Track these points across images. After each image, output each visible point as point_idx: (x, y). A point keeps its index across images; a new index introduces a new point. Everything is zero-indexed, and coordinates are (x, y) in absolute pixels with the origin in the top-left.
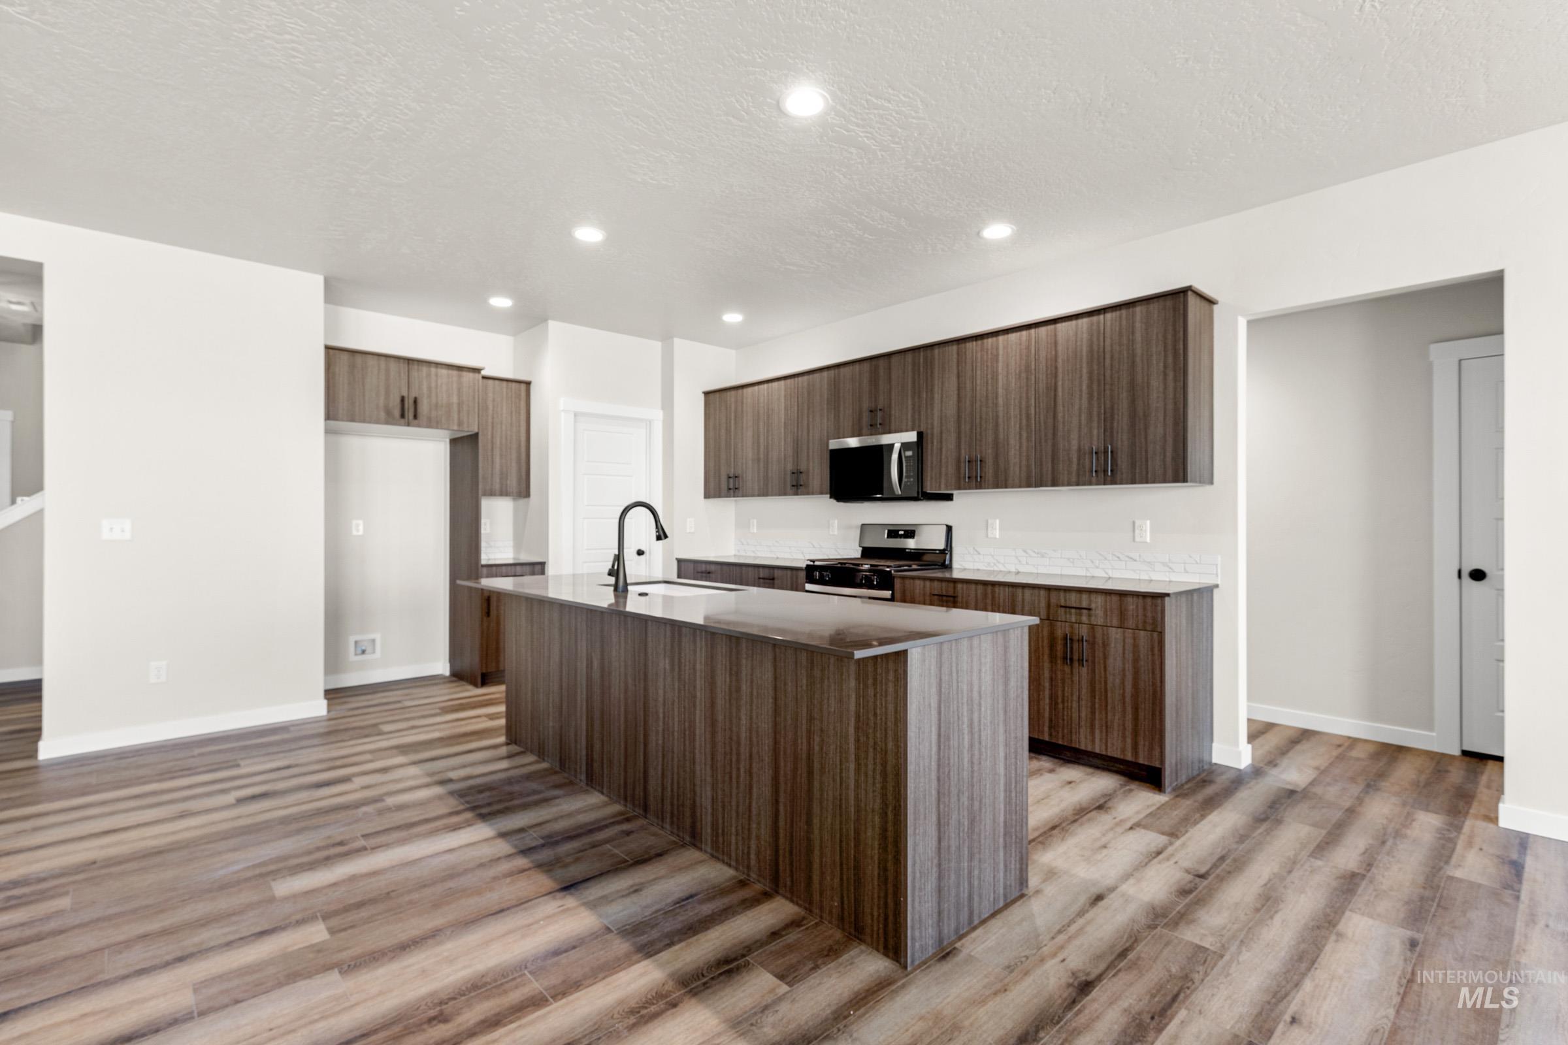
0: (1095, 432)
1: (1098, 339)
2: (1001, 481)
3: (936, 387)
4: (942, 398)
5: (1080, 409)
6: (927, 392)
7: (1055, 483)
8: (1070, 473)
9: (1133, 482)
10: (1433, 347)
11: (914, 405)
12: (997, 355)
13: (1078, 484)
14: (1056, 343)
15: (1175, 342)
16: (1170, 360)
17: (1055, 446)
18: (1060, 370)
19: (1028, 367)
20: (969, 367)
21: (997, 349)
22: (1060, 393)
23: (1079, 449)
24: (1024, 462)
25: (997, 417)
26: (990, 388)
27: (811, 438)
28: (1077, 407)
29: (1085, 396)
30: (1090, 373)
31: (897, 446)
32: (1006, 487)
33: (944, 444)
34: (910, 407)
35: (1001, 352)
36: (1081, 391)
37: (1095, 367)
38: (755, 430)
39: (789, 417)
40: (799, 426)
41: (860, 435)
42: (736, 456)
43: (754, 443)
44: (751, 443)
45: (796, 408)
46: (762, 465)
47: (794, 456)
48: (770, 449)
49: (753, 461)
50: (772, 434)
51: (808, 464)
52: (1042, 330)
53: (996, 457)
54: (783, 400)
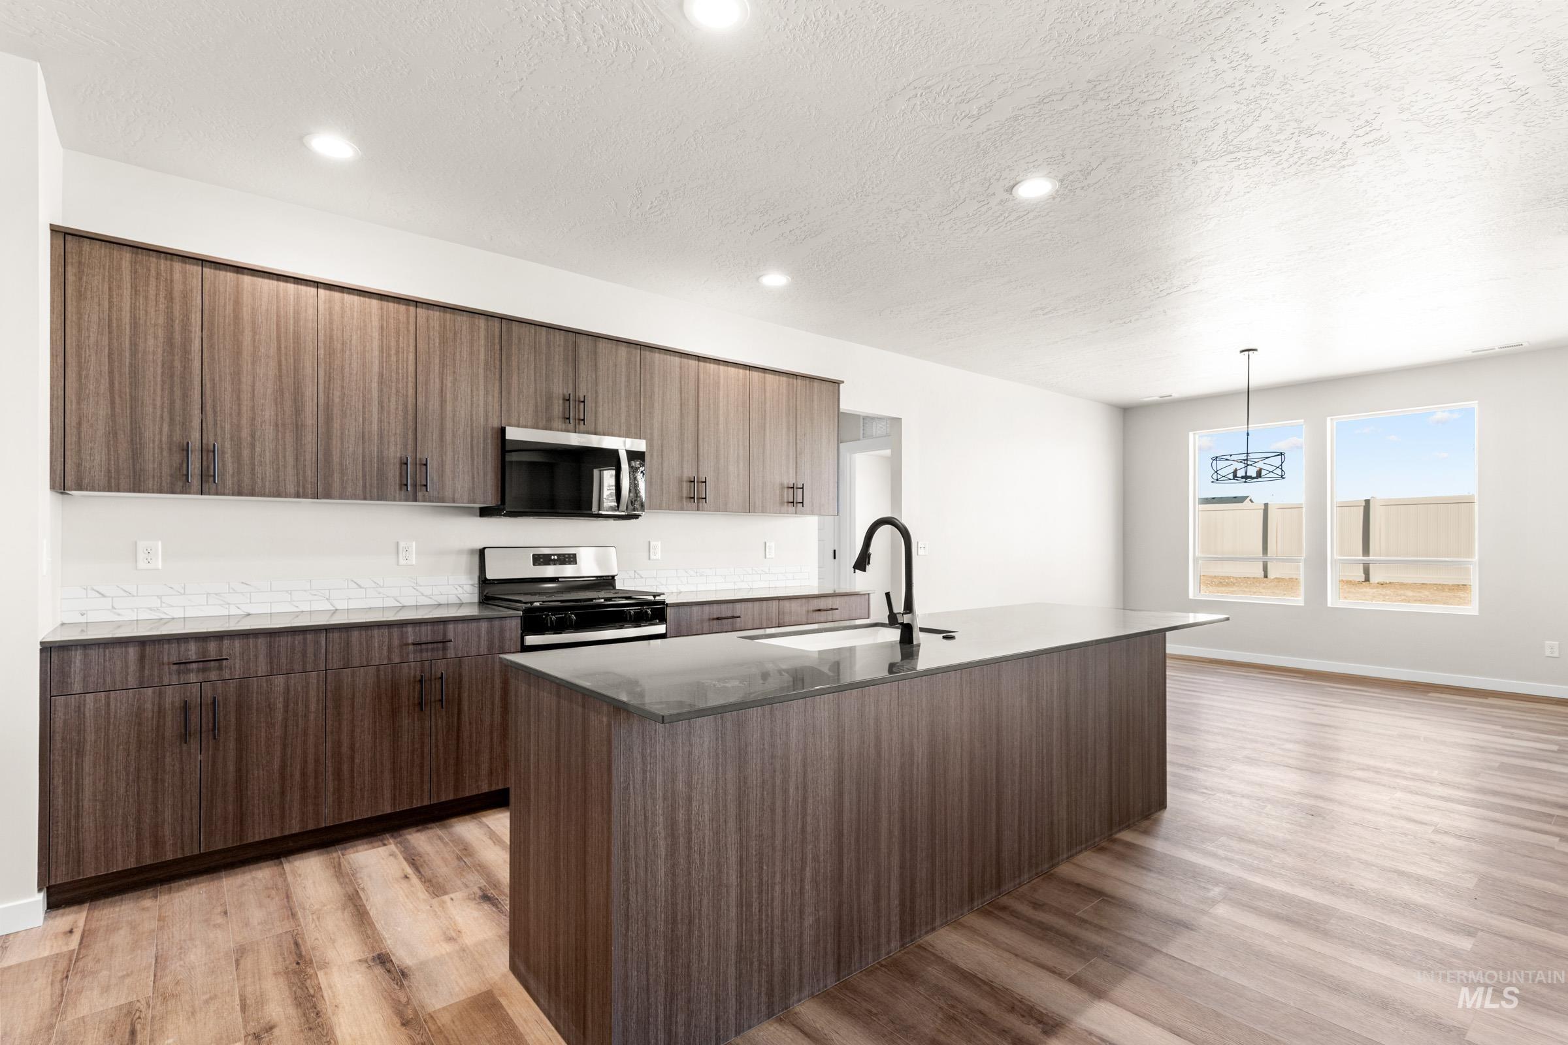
0: (791, 471)
1: (793, 397)
2: (722, 504)
3: (657, 397)
4: (662, 408)
5: (781, 451)
8: (774, 502)
12: (719, 382)
14: (763, 389)
15: (834, 416)
16: (832, 428)
17: (764, 477)
18: (768, 413)
19: (743, 404)
20: (691, 385)
22: (767, 432)
23: (781, 484)
24: (741, 489)
25: (719, 442)
26: (712, 412)
27: (449, 415)
28: (779, 448)
29: (784, 440)
30: (788, 422)
31: (624, 453)
32: (725, 510)
33: (665, 459)
35: (721, 380)
36: (782, 435)
37: (791, 418)
38: (284, 367)
39: (394, 367)
40: (419, 389)
41: (548, 428)
42: (209, 408)
43: (281, 391)
44: (269, 391)
45: (412, 357)
46: (309, 438)
47: (405, 437)
48: (336, 411)
49: (277, 425)
50: (343, 387)
51: (442, 454)
52: (755, 374)
53: (718, 480)
54: (376, 334)
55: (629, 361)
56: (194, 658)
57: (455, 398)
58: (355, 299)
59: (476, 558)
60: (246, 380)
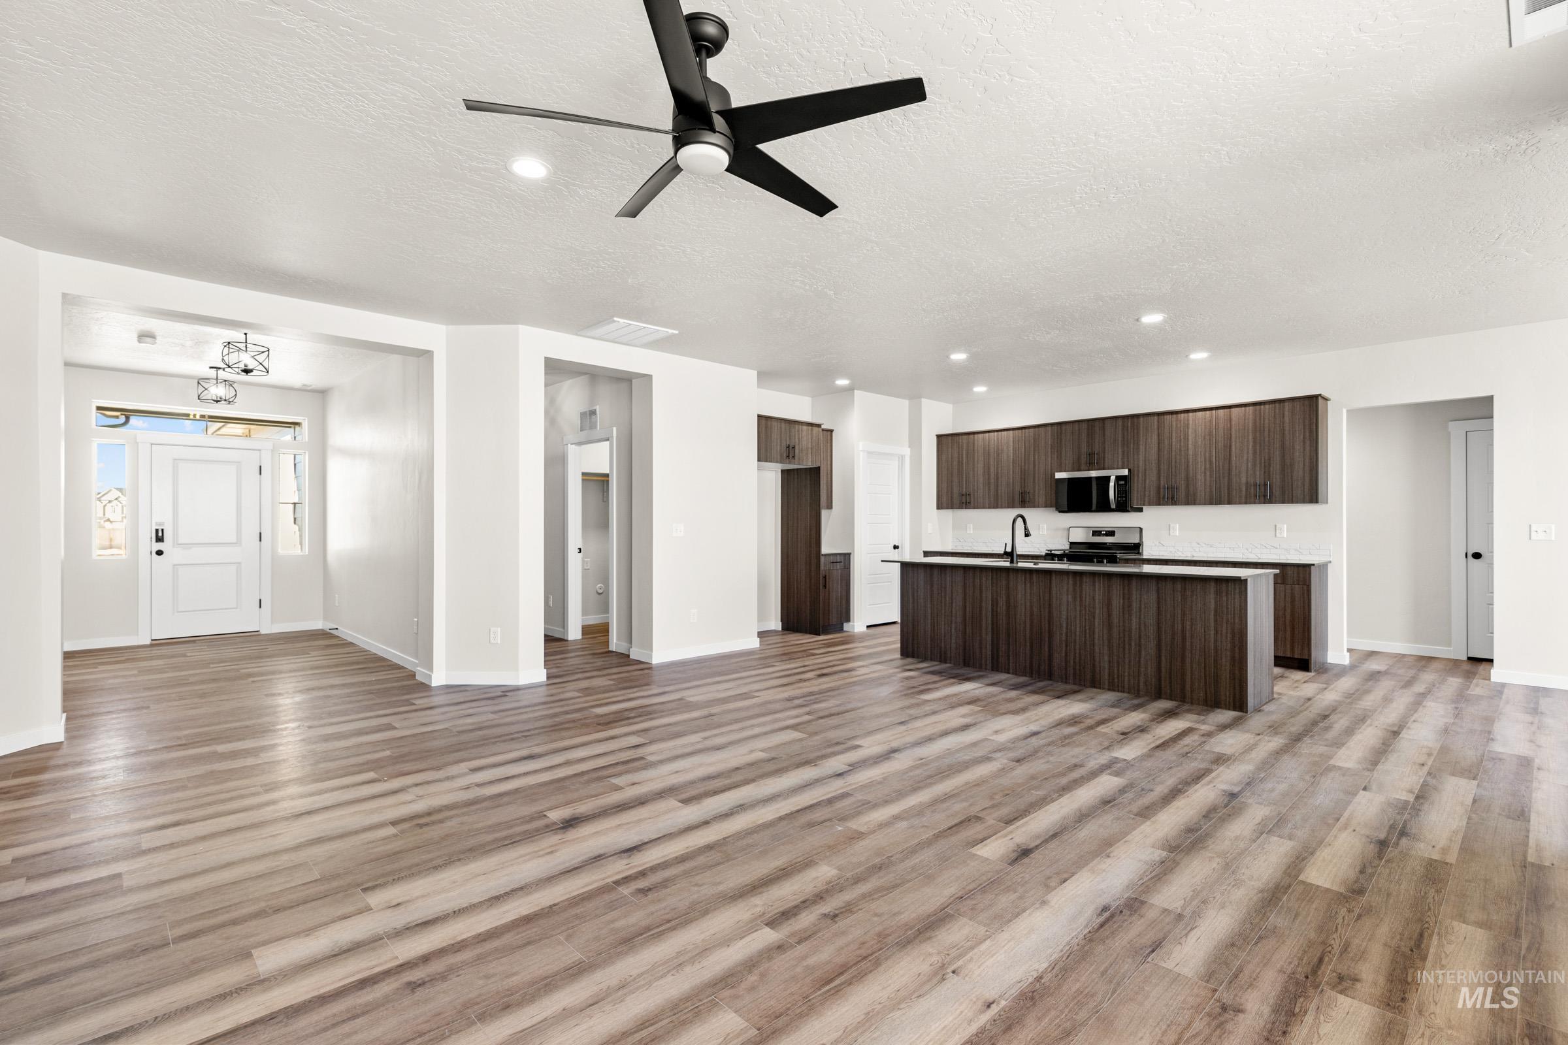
0: (1258, 473)
1: (1260, 419)
2: (1190, 500)
3: (1141, 443)
4: (1146, 448)
5: (1247, 460)
6: (1134, 444)
7: (1230, 503)
8: (1240, 497)
9: (1283, 502)
10: (1451, 423)
11: (1123, 452)
12: (1188, 424)
13: (1246, 503)
14: (1230, 420)
15: (1311, 424)
16: (1307, 434)
17: (1230, 480)
18: (1233, 436)
19: (1210, 434)
20: (1166, 431)
21: (1188, 421)
22: (1233, 450)
23: (1247, 483)
24: (1208, 490)
25: (1188, 462)
26: (1182, 444)
27: (1037, 472)
28: (1245, 458)
29: (1251, 452)
30: (1255, 438)
31: (1113, 478)
32: (1195, 504)
33: (1147, 477)
34: (1120, 453)
35: (1191, 422)
36: (1248, 449)
37: (1258, 435)
38: (985, 462)
39: (1018, 456)
40: (1026, 462)
41: (1079, 470)
42: (968, 481)
44: (982, 471)
45: (1024, 449)
47: (1022, 482)
48: (1000, 476)
49: (984, 483)
50: (1002, 466)
51: (1034, 487)
52: (1221, 412)
53: (1187, 486)
54: (1012, 444)
55: (1123, 426)
57: (1039, 463)
58: (1005, 432)
59: (1066, 532)
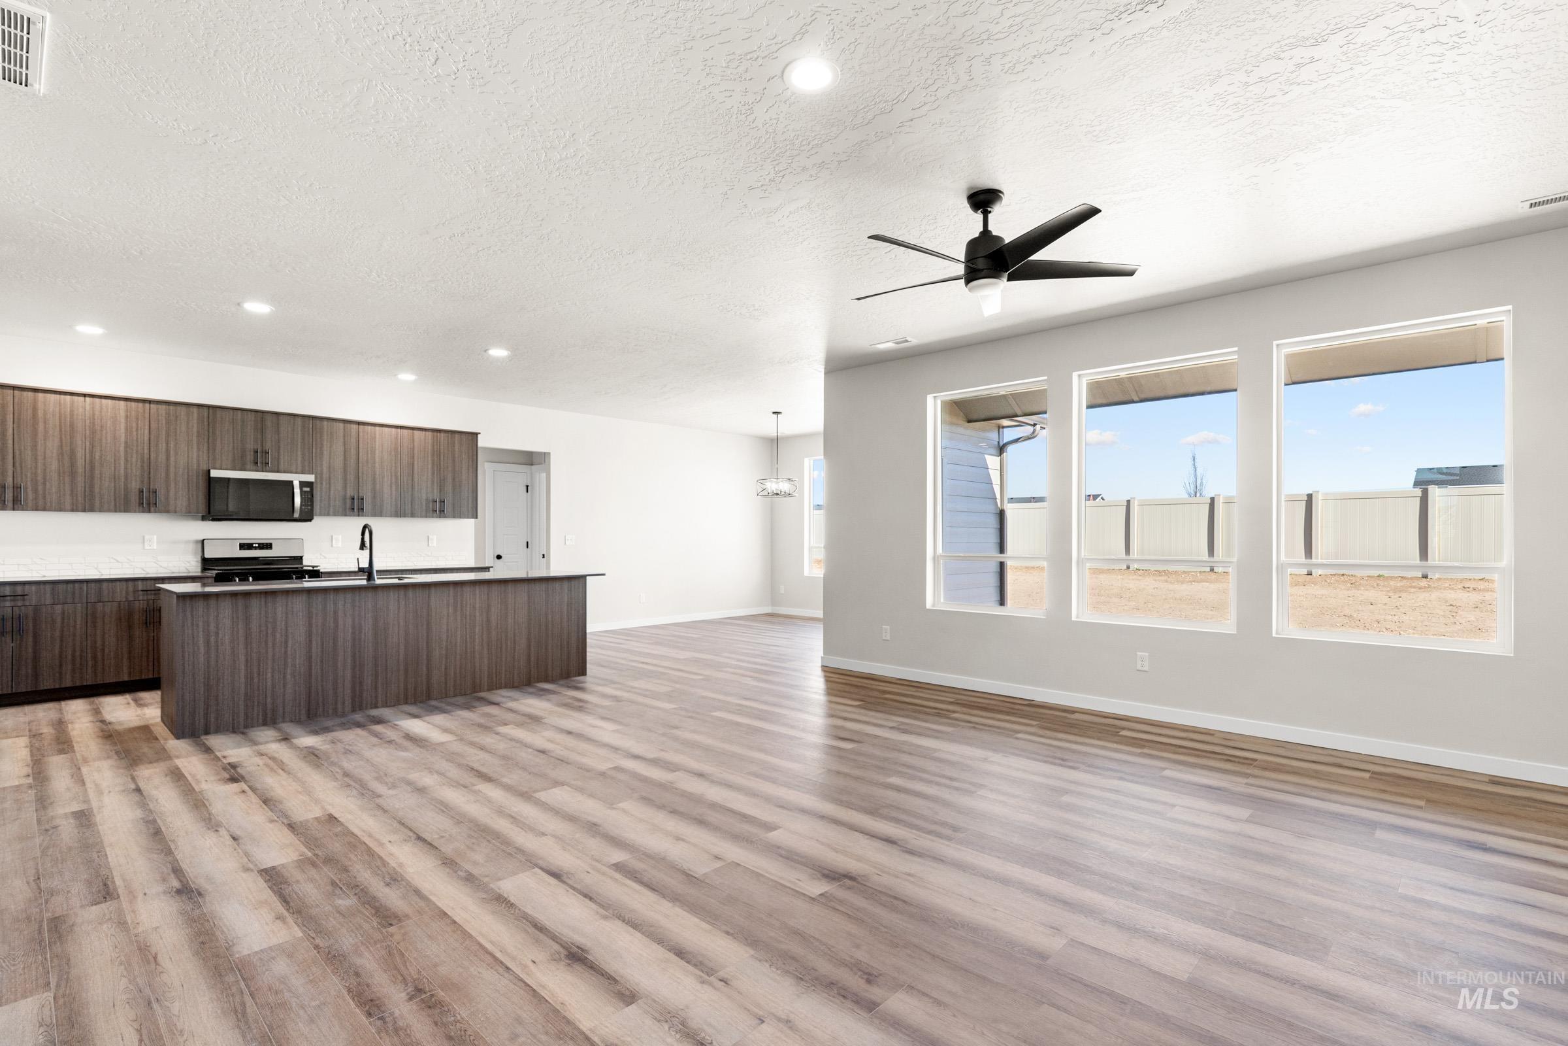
0: (435, 490)
1: (437, 445)
2: (377, 511)
3: (325, 448)
4: (330, 454)
5: (427, 478)
6: (316, 447)
7: (413, 515)
8: (421, 511)
9: (453, 517)
10: (486, 463)
11: (304, 456)
12: (375, 437)
13: (426, 517)
14: (413, 441)
16: (471, 463)
17: (412, 496)
18: (415, 453)
19: (395, 450)
20: (353, 440)
21: (375, 434)
22: (416, 467)
23: (427, 500)
25: (375, 474)
26: (369, 456)
27: (172, 464)
28: (425, 477)
29: (429, 472)
30: (433, 460)
31: (296, 484)
32: (381, 516)
33: (332, 485)
34: (301, 457)
35: (377, 437)
36: (428, 469)
37: (435, 456)
38: (64, 441)
39: (135, 438)
40: (152, 449)
41: (243, 469)
42: (17, 464)
43: (62, 454)
44: (55, 455)
45: (147, 431)
46: (80, 479)
47: (142, 476)
48: (97, 464)
49: (59, 473)
50: (101, 451)
51: (167, 486)
52: (405, 432)
53: (374, 497)
54: (123, 420)
55: (303, 427)
56: (8, 594)
58: (110, 402)
59: (200, 545)
60: (40, 448)
